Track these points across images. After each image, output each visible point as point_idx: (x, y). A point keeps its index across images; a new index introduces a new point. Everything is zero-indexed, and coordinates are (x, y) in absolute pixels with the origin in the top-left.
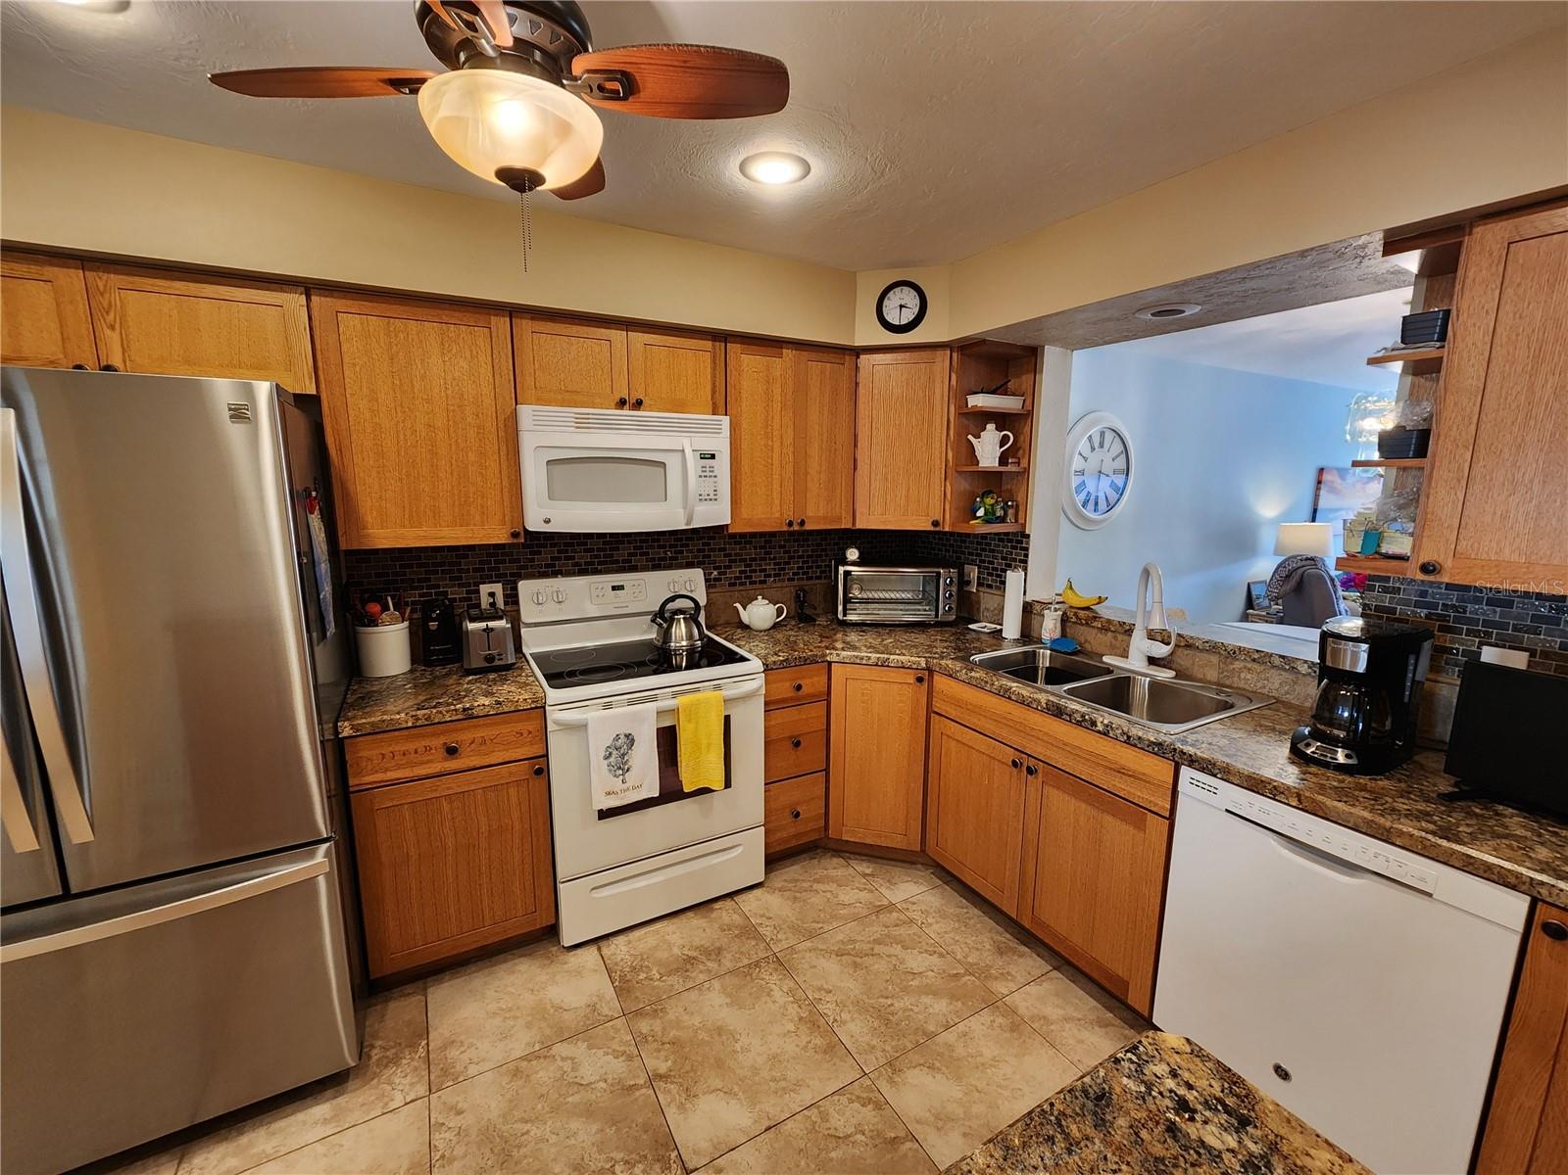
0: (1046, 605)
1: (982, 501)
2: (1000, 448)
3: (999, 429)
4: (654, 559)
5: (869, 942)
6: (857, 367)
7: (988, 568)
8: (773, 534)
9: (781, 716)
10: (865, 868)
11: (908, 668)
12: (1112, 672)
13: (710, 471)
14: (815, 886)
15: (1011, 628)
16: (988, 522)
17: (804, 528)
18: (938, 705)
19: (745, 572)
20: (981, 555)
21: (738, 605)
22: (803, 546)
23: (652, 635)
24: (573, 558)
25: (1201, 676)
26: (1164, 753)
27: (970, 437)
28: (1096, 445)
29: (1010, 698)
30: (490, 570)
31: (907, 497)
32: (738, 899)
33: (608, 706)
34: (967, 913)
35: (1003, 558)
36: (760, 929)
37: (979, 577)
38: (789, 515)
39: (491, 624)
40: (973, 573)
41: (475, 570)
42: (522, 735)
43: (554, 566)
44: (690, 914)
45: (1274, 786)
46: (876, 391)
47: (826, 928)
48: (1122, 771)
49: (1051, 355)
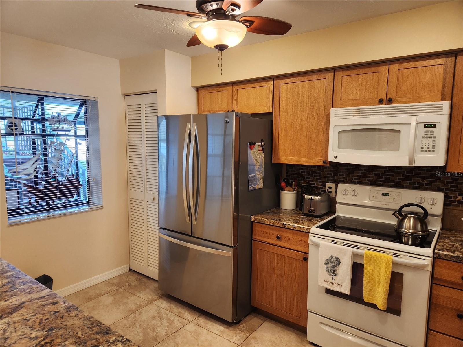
4: (414, 183)
13: (431, 134)
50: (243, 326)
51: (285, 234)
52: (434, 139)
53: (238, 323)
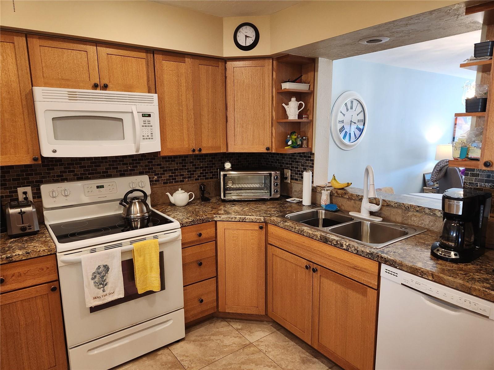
0: (323, 188)
1: (290, 137)
2: (299, 110)
3: (297, 100)
4: (120, 171)
5: (239, 364)
6: (225, 69)
7: (295, 171)
8: (186, 156)
9: (190, 251)
10: (238, 326)
11: (254, 222)
12: (353, 219)
13: (148, 123)
14: (212, 337)
15: (306, 200)
16: (294, 147)
17: (201, 153)
18: (271, 240)
19: (172, 176)
20: (292, 164)
21: (168, 194)
22: (203, 162)
23: (120, 211)
24: (73, 171)
25: (394, 220)
26: (373, 258)
27: (284, 105)
28: (349, 108)
29: (303, 235)
30: (23, 179)
31: (253, 136)
32: (171, 348)
33: (93, 251)
34: (288, 344)
35: (302, 165)
36: (182, 363)
37: (291, 176)
38: (193, 146)
39: (24, 209)
40: (288, 173)
41: (14, 180)
42: (43, 269)
43: (62, 176)
44: (145, 359)
45: (422, 271)
46: (236, 81)
47: (217, 359)
48: (355, 268)
49: (322, 62)
51: (11, 272)
52: (151, 128)
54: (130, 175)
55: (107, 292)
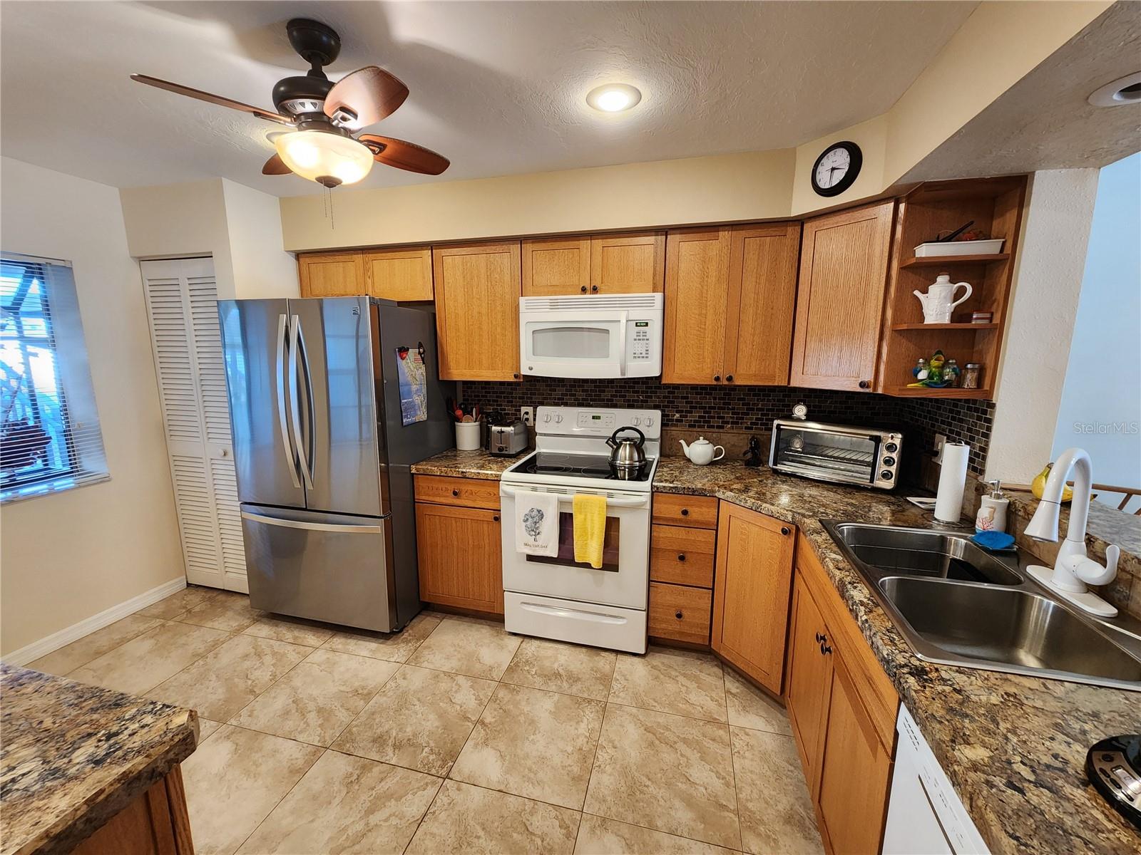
2: (954, 302)
3: (953, 280)
4: (629, 401)
12: (1020, 584)
13: (644, 336)
15: (946, 511)
16: (928, 385)
17: (733, 384)
18: (799, 562)
20: (950, 424)
21: (682, 441)
27: (917, 293)
32: (621, 657)
36: (614, 682)
40: (941, 443)
41: (520, 398)
44: (584, 650)
47: (658, 708)
48: (870, 680)
50: (410, 634)
51: (465, 487)
52: (647, 342)
53: (401, 631)
54: (641, 407)
55: (540, 543)
